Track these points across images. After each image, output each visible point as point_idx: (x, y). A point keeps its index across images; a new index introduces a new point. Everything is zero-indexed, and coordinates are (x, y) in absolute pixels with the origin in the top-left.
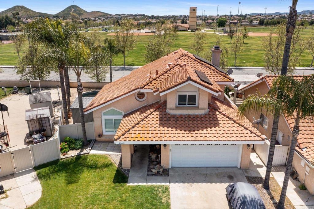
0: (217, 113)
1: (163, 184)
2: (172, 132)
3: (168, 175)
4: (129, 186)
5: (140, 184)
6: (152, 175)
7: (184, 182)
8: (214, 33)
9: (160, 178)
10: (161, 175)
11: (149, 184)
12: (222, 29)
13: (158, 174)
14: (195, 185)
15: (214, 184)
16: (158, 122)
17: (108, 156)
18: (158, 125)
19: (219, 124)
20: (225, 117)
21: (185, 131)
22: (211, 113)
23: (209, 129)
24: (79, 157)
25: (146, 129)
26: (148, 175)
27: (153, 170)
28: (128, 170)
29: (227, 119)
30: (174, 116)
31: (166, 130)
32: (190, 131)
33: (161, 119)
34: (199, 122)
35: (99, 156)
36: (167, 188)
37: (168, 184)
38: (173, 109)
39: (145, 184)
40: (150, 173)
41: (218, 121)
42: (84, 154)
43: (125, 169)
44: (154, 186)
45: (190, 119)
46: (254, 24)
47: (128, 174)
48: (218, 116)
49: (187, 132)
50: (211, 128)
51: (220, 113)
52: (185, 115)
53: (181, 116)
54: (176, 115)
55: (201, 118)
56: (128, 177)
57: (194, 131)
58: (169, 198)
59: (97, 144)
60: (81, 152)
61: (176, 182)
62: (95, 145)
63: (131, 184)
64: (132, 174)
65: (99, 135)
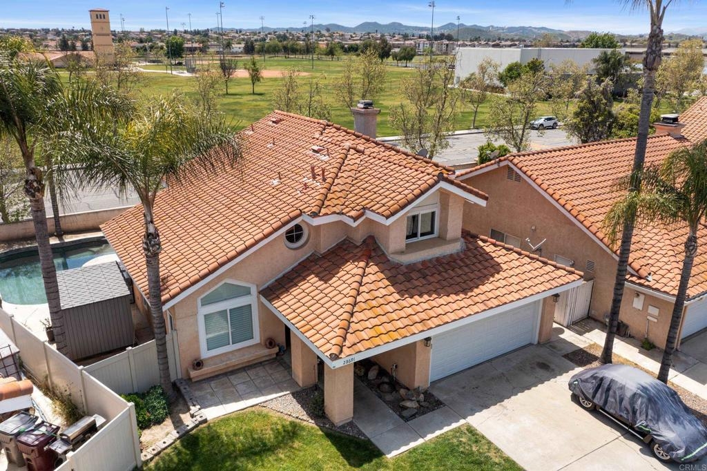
0: (480, 243)
1: (454, 425)
2: (434, 303)
3: (439, 404)
5: (413, 445)
6: (413, 416)
7: (487, 407)
8: (165, 71)
9: (435, 415)
10: (431, 409)
11: (429, 437)
12: (177, 62)
13: (422, 410)
15: (533, 388)
16: (392, 289)
17: (265, 411)
18: (397, 296)
19: (498, 264)
20: (498, 249)
21: (456, 294)
22: (471, 246)
23: (491, 279)
24: (189, 440)
25: (379, 311)
26: (407, 419)
27: (408, 404)
28: (351, 424)
30: (411, 267)
31: (421, 304)
32: (465, 291)
33: (393, 281)
34: (466, 270)
35: (240, 417)
36: (471, 431)
37: (462, 422)
38: (402, 253)
39: (420, 441)
40: (405, 413)
41: (492, 258)
42: (197, 426)
43: (341, 424)
45: (447, 267)
46: (235, 50)
47: (360, 433)
48: (487, 249)
49: (462, 296)
50: (493, 276)
51: (483, 241)
52: (430, 261)
53: (424, 263)
54: (414, 264)
55: (462, 260)
56: (369, 440)
57: (471, 289)
58: (498, 450)
59: (201, 389)
60: (178, 424)
61: (472, 412)
62: (198, 394)
63: (395, 453)
64: (371, 431)
65: (198, 364)
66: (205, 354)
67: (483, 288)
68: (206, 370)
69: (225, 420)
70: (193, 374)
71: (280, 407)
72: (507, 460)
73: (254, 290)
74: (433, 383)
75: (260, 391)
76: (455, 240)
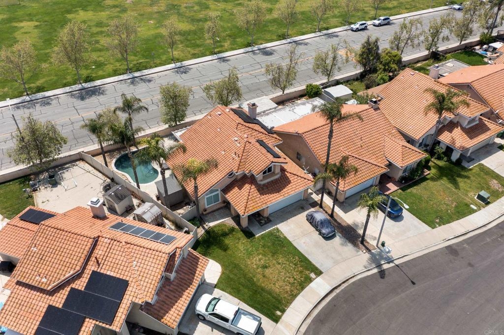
0: (286, 173)
1: (274, 227)
2: (269, 197)
3: (270, 221)
4: (259, 236)
5: (262, 233)
6: (263, 225)
7: (283, 222)
10: (268, 223)
11: (267, 231)
13: (266, 223)
14: (289, 221)
15: (297, 216)
16: (258, 193)
17: (225, 223)
18: (259, 195)
19: (290, 181)
20: (291, 175)
21: (276, 193)
22: (283, 175)
23: (287, 187)
25: (254, 201)
26: (261, 226)
27: (262, 221)
28: (247, 227)
29: (293, 175)
30: (264, 185)
31: (266, 197)
32: (278, 192)
33: (259, 190)
34: (280, 184)
36: (277, 229)
37: (276, 226)
38: (261, 181)
39: (264, 232)
40: (261, 224)
41: (289, 179)
42: (209, 228)
43: (245, 227)
44: (270, 231)
45: (274, 184)
47: (249, 230)
48: (288, 175)
50: (288, 185)
51: (287, 172)
52: (270, 182)
53: (268, 183)
55: (279, 181)
56: (252, 232)
57: (280, 191)
58: (283, 234)
59: (207, 217)
60: (204, 228)
61: (279, 223)
62: (206, 218)
63: (258, 235)
64: (252, 229)
65: (205, 210)
66: (207, 207)
67: (284, 190)
68: (207, 212)
69: (215, 226)
70: (204, 213)
71: (229, 222)
72: (285, 237)
73: (219, 190)
74: (270, 214)
75: (223, 218)
76: (278, 174)
